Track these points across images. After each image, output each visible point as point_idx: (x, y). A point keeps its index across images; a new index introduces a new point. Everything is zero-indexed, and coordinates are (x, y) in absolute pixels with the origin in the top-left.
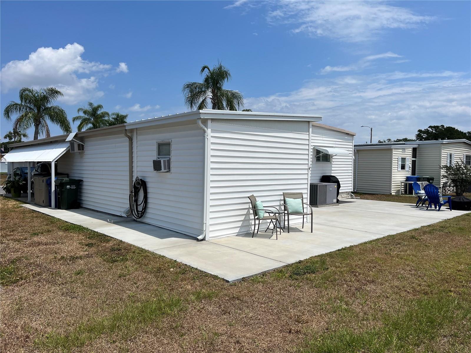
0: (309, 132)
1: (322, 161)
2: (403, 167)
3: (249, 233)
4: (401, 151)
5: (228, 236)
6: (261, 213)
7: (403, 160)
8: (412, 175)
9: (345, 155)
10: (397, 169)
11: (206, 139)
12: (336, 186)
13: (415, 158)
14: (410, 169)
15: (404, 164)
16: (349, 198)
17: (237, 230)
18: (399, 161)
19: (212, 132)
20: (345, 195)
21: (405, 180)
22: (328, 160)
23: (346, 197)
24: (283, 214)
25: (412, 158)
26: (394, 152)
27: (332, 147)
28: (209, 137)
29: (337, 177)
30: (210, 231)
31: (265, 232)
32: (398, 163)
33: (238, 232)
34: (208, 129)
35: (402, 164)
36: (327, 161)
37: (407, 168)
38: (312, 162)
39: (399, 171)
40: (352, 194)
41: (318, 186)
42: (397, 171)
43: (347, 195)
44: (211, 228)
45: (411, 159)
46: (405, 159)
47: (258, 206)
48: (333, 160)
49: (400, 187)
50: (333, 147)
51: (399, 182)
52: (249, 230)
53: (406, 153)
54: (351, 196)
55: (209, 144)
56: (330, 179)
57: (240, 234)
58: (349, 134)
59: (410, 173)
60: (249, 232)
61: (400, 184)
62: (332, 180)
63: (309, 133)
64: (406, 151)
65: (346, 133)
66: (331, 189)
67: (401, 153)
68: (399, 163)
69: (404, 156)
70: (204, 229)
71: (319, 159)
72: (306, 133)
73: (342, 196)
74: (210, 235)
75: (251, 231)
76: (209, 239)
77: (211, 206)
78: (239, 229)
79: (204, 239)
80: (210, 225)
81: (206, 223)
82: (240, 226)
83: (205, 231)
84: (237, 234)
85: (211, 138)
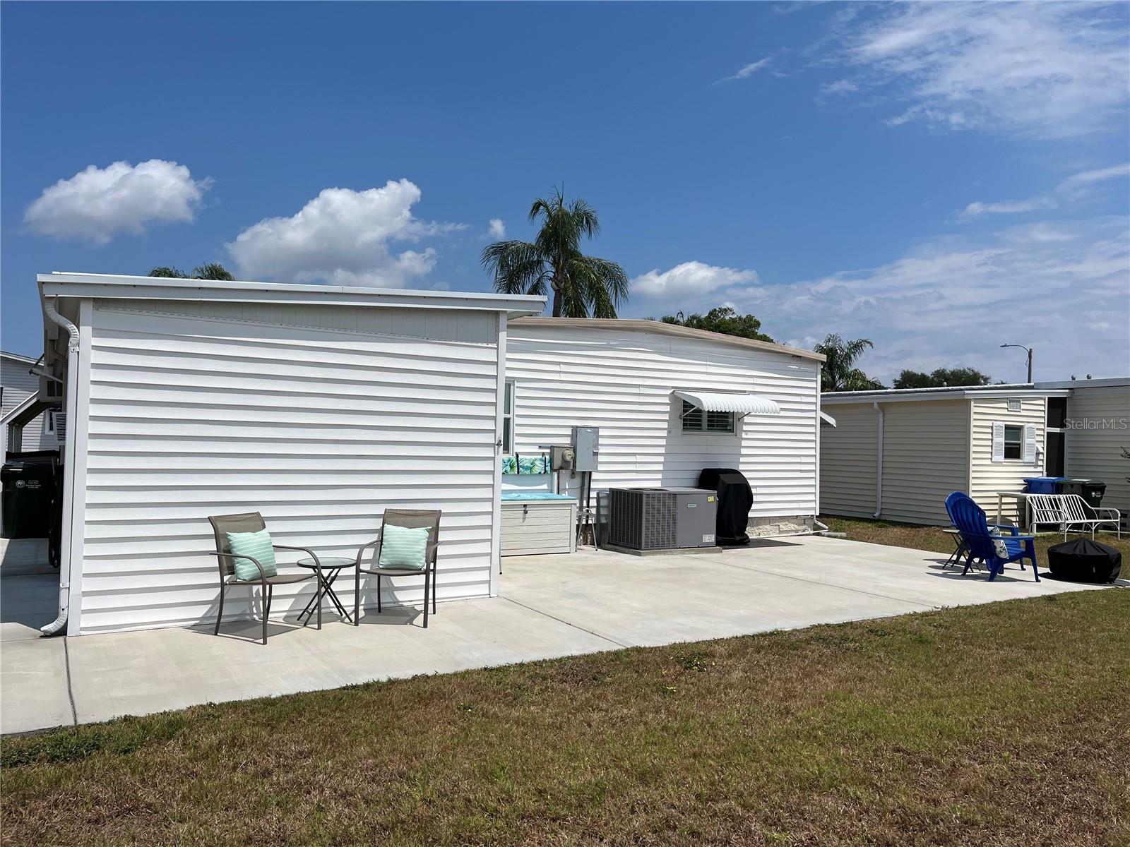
0: (497, 341)
1: (708, 429)
2: (1013, 452)
3: (247, 621)
4: (1005, 405)
5: (156, 627)
6: (241, 567)
7: (1013, 432)
8: (1047, 476)
9: (761, 414)
10: (989, 456)
11: (72, 355)
12: (711, 499)
13: (1062, 425)
14: (1041, 457)
15: (1019, 444)
16: (807, 535)
17: (200, 612)
18: (994, 434)
19: (96, 336)
20: (793, 526)
21: (1021, 488)
22: (731, 428)
23: (796, 531)
24: (352, 571)
25: (1048, 426)
26: (975, 409)
27: (743, 392)
28: (84, 349)
29: (746, 475)
30: (85, 612)
31: (298, 619)
32: (992, 440)
33: (200, 615)
34: (81, 327)
35: (1006, 444)
36: (727, 430)
37: (1027, 456)
38: (669, 432)
39: (999, 464)
40: (819, 523)
41: (644, 496)
42: (989, 462)
43: (799, 525)
44: (87, 604)
45: (1044, 430)
46: (1020, 428)
47: (235, 545)
48: (745, 428)
49: (996, 507)
50: (745, 391)
51: (995, 494)
52: (248, 612)
53: (1023, 413)
54: (816, 527)
55: (84, 367)
56: (719, 477)
57: (211, 621)
58: (800, 357)
59: (1040, 469)
60: (248, 617)
61: (997, 500)
62: (723, 482)
63: (498, 345)
64: (1023, 407)
65: (793, 356)
66: (695, 506)
67: (1005, 412)
68: (996, 440)
69: (1014, 421)
70: (63, 604)
71: (700, 425)
72: (485, 345)
73: (781, 526)
74: (86, 621)
75: (255, 614)
76: (83, 633)
77: (88, 541)
78: (207, 610)
79: (62, 632)
80: (86, 594)
81: (69, 588)
82: (212, 599)
83: (63, 609)
84: (197, 622)
85: (93, 351)
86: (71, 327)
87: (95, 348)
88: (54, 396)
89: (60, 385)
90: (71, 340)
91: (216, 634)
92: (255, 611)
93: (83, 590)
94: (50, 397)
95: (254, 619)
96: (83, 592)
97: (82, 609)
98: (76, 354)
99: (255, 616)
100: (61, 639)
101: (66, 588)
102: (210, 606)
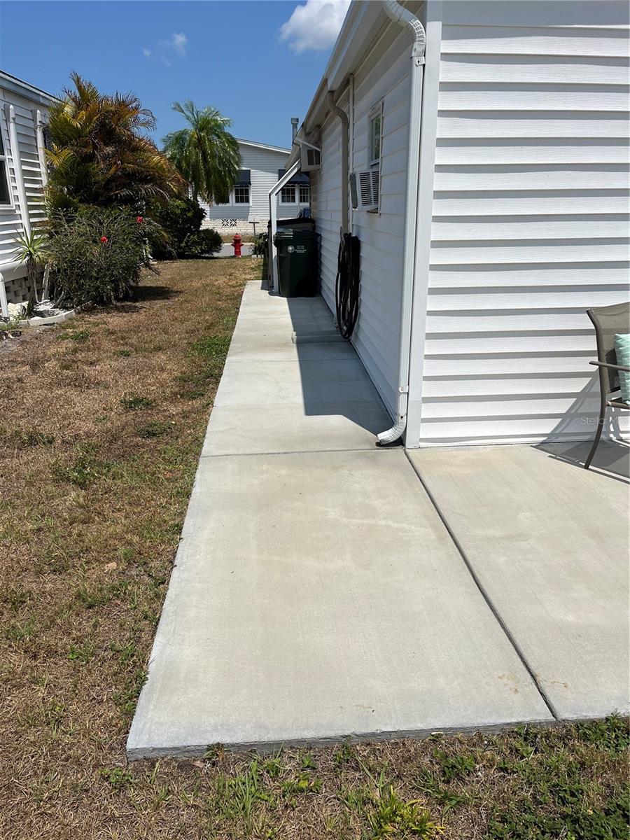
5: (500, 443)
11: (417, 71)
17: (548, 427)
19: (446, 36)
28: (432, 59)
30: (425, 420)
33: (548, 431)
34: (428, 24)
44: (428, 411)
47: (627, 353)
55: (431, 88)
57: (560, 439)
70: (402, 411)
74: (427, 431)
75: (612, 433)
76: (422, 445)
77: (431, 336)
78: (557, 423)
79: (400, 442)
80: (427, 400)
81: (408, 394)
82: (564, 412)
83: (402, 417)
84: (545, 438)
85: (442, 63)
86: (416, 23)
87: (447, 57)
88: (313, 164)
89: (318, 154)
90: (416, 45)
91: (586, 467)
92: (612, 429)
93: (423, 396)
94: (311, 166)
95: (611, 440)
96: (423, 398)
97: (422, 417)
98: (422, 67)
99: (611, 436)
100: (399, 450)
101: (405, 393)
102: (560, 420)
